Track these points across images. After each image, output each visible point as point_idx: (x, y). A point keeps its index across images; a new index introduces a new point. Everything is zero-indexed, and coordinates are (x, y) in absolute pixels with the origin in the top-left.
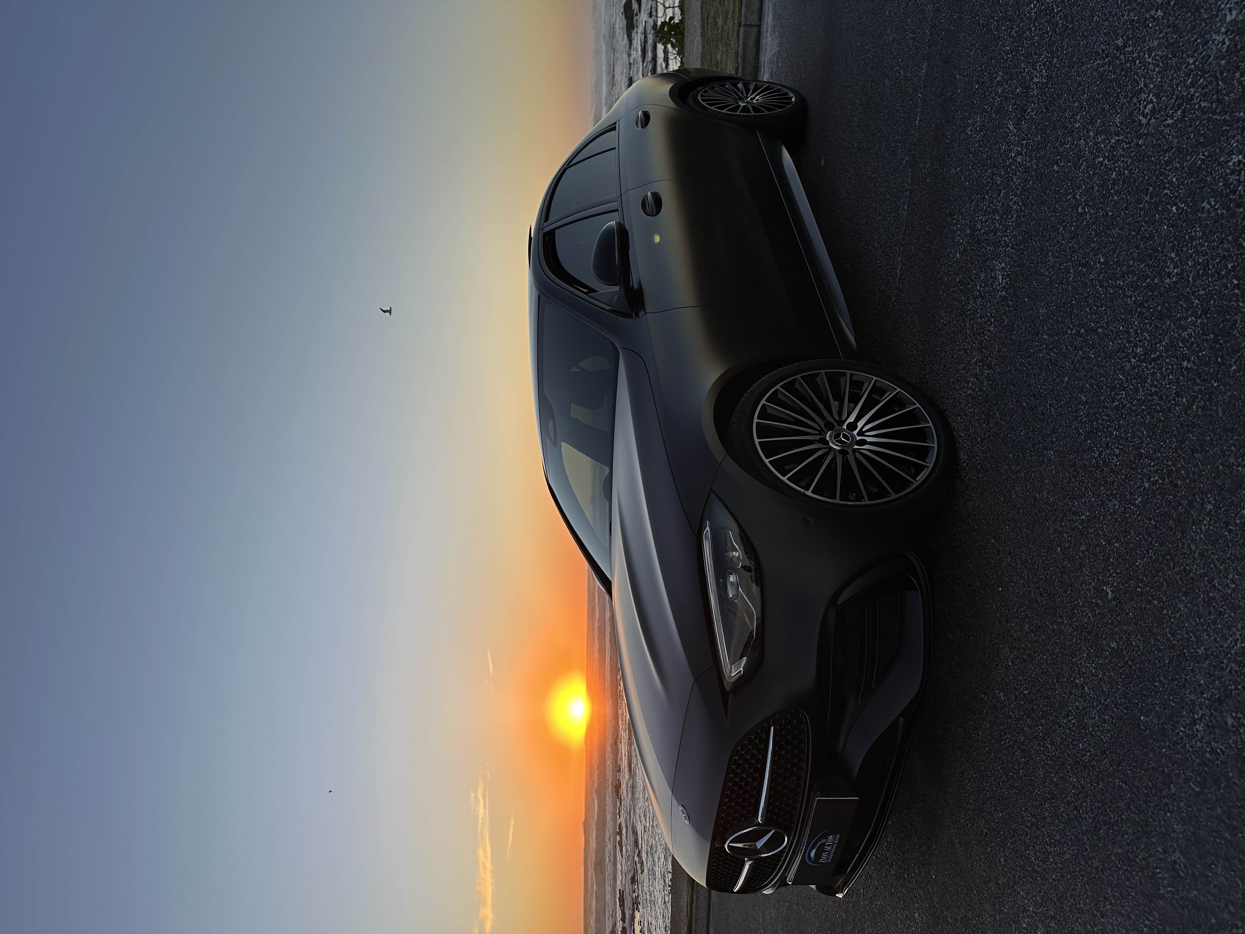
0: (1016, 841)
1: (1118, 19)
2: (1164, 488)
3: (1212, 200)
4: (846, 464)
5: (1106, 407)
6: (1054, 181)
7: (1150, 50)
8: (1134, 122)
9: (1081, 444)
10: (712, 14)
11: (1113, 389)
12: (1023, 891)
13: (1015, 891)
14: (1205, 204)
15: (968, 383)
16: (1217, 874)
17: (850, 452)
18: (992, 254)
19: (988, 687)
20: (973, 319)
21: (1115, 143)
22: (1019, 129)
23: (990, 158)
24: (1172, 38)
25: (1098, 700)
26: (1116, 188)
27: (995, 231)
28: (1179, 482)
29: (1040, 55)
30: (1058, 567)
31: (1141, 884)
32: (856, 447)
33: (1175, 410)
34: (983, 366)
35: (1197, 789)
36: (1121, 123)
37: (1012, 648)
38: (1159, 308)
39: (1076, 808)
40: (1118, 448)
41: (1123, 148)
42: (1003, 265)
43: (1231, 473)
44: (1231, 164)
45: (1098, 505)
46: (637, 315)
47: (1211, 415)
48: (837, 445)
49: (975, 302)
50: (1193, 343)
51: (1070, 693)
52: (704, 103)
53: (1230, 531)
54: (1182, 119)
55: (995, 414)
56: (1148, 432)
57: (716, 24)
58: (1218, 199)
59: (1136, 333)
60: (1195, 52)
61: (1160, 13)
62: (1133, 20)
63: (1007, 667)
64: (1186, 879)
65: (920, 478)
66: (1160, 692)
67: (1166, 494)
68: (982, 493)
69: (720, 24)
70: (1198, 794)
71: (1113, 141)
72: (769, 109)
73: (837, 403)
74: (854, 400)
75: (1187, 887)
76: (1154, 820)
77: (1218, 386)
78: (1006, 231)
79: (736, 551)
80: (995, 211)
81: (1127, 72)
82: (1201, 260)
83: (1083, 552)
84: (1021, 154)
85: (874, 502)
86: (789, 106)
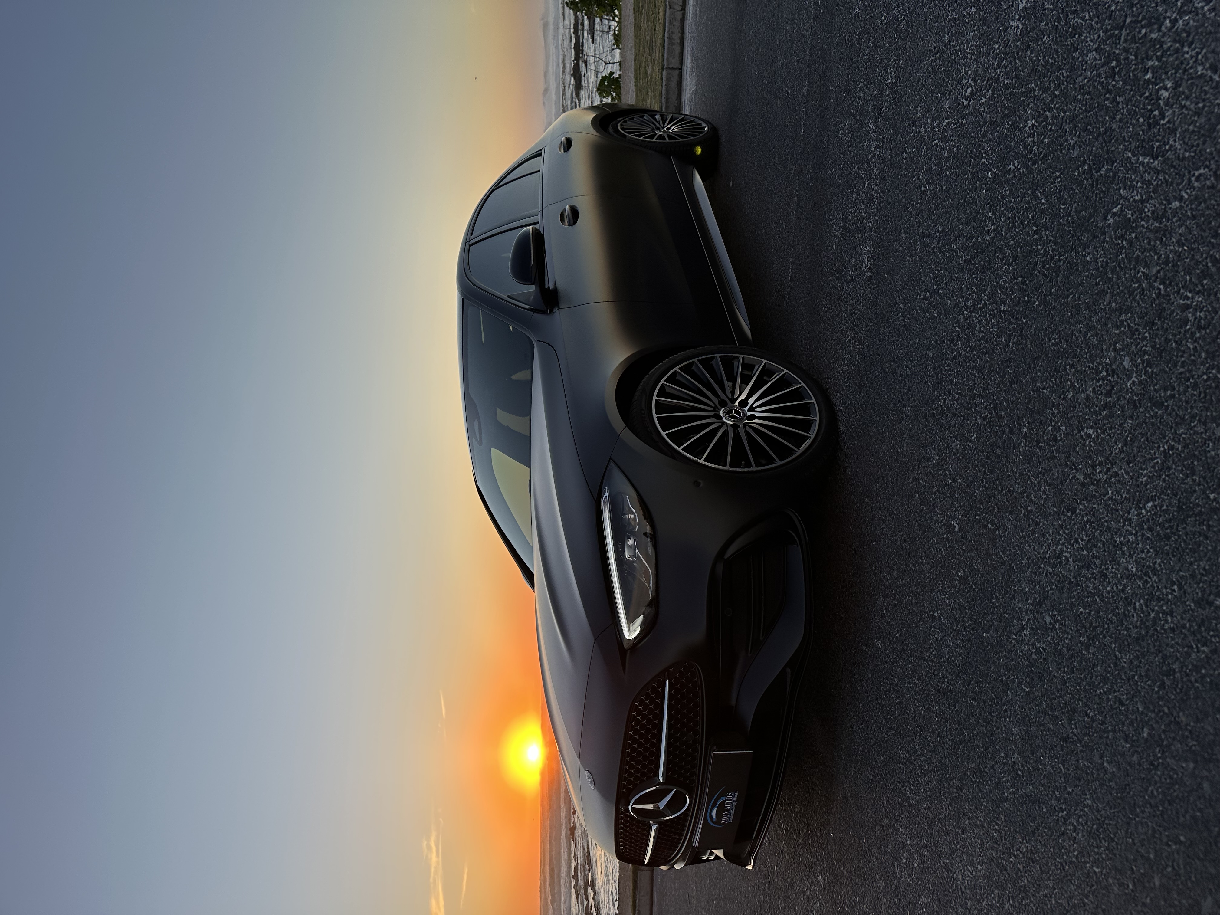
0: (894, 780)
1: (945, 19)
2: (992, 421)
3: (1016, 161)
4: (737, 437)
5: (947, 359)
6: (904, 167)
7: (968, 42)
8: (959, 105)
9: (930, 396)
10: (643, 65)
11: (952, 341)
12: (901, 827)
13: (895, 829)
14: (1011, 166)
15: (844, 361)
16: (1045, 765)
17: (741, 425)
18: (859, 240)
19: (868, 638)
20: (846, 302)
21: (946, 126)
22: (877, 127)
23: (857, 155)
24: (983, 29)
25: (951, 627)
26: (948, 164)
27: (860, 220)
28: (1003, 413)
29: (890, 60)
30: (916, 512)
31: (991, 792)
32: (746, 421)
33: (997, 349)
34: (855, 342)
35: (1027, 690)
36: (949, 108)
37: (885, 596)
38: (982, 263)
39: (939, 735)
40: (957, 393)
41: (952, 129)
42: (868, 248)
43: (1039, 396)
44: (1027, 128)
45: (944, 449)
46: (551, 311)
47: (1023, 348)
48: (729, 420)
49: (848, 287)
50: (1007, 289)
51: (931, 627)
52: (623, 132)
53: (1040, 448)
54: (992, 97)
55: (865, 384)
56: (978, 374)
57: (646, 73)
58: (1020, 160)
59: (967, 288)
60: (999, 38)
61: (973, 10)
62: (955, 19)
63: (882, 616)
64: (1023, 777)
65: (803, 447)
66: (997, 607)
67: (993, 426)
68: (857, 458)
69: (649, 72)
70: (1028, 694)
71: (944, 124)
72: (682, 137)
73: (731, 384)
74: (745, 381)
75: (1025, 783)
76: (997, 729)
77: (1026, 322)
78: (869, 218)
79: (633, 513)
80: (861, 202)
81: (952, 64)
82: (1010, 215)
83: (935, 493)
84: (879, 148)
85: (761, 468)
86: (701, 135)
